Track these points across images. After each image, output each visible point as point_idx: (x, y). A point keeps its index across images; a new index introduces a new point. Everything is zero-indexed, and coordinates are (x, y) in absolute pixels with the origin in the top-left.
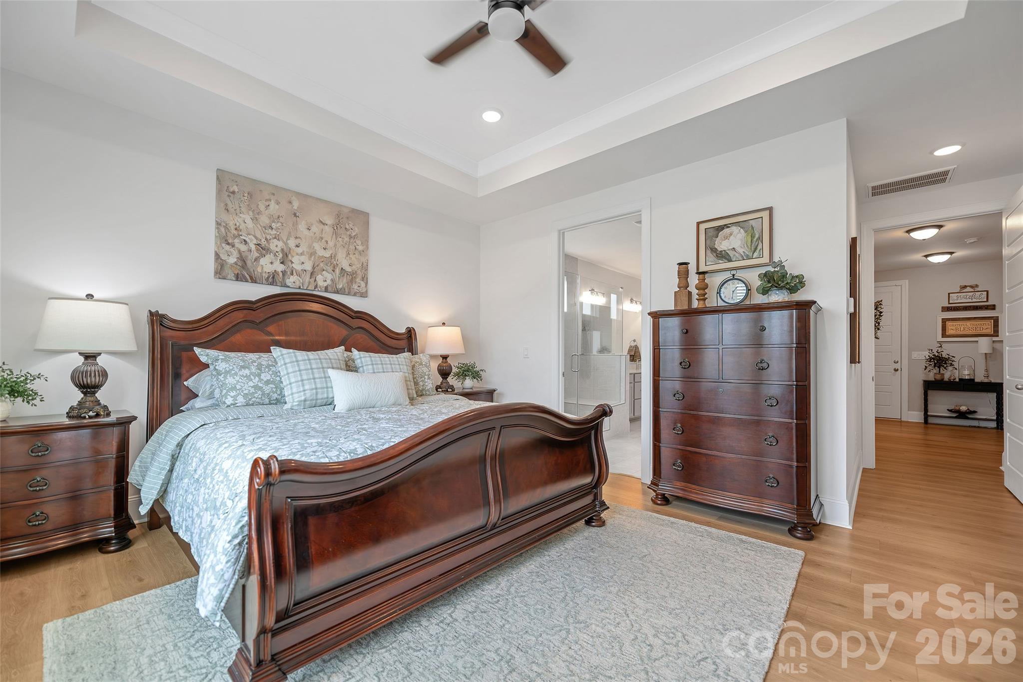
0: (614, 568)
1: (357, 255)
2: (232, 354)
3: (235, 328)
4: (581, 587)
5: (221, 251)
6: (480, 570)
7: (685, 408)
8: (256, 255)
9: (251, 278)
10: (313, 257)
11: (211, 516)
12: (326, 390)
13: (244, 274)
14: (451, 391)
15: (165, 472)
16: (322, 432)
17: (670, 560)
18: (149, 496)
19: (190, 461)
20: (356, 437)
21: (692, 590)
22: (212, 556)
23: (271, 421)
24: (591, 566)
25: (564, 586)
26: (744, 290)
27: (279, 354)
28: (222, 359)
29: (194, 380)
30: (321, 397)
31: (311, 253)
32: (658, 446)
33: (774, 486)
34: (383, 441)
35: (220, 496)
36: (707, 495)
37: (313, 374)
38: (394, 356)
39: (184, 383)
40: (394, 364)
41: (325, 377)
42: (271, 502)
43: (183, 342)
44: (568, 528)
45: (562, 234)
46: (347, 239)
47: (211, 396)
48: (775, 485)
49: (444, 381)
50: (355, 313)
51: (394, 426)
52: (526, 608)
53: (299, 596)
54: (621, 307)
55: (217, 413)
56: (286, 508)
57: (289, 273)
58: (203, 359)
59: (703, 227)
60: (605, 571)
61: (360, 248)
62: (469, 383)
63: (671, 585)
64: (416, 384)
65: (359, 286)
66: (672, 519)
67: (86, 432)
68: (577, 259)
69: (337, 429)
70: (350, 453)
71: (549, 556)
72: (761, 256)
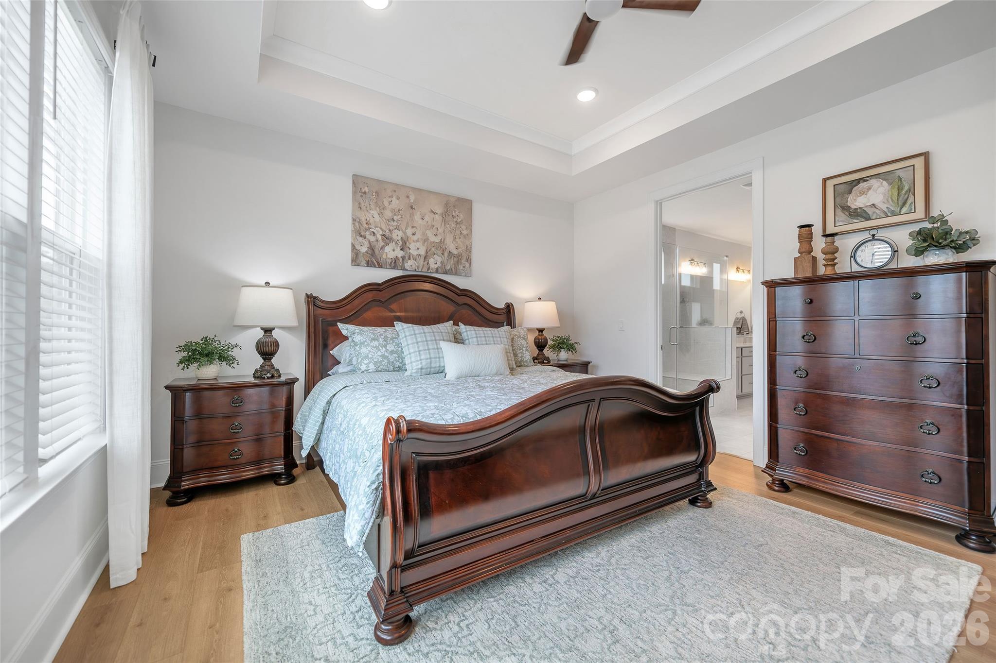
0: (724, 553)
1: (462, 239)
2: (365, 328)
3: (366, 307)
4: (687, 569)
5: (356, 243)
6: (581, 537)
7: (809, 387)
8: (382, 244)
9: (378, 263)
10: (426, 243)
11: (353, 463)
12: (438, 359)
13: (373, 260)
14: (547, 363)
15: (318, 424)
16: (437, 397)
17: (792, 553)
18: (308, 442)
19: (337, 416)
20: (466, 402)
21: (823, 591)
22: (356, 497)
23: (396, 385)
24: (698, 548)
25: (668, 565)
26: (888, 251)
27: (401, 328)
28: (358, 333)
29: (338, 350)
30: (434, 366)
31: (425, 240)
32: (775, 427)
33: (934, 483)
34: (490, 407)
35: (360, 447)
36: (838, 486)
37: (428, 345)
38: (495, 329)
39: (331, 352)
40: (496, 337)
41: (438, 349)
42: (400, 456)
43: (330, 319)
44: (670, 506)
45: (659, 204)
46: (454, 225)
47: (350, 363)
48: (936, 482)
49: (540, 353)
50: (461, 291)
51: (499, 394)
52: (627, 581)
53: (423, 539)
54: (725, 277)
55: (355, 378)
56: (412, 462)
57: (407, 258)
58: (344, 332)
59: (830, 184)
60: (714, 555)
61: (465, 232)
62: (564, 355)
63: (795, 582)
64: (515, 355)
65: (464, 267)
66: (793, 508)
67: (266, 389)
68: (675, 228)
69: (449, 395)
70: (462, 417)
71: (650, 532)
72: (913, 211)
